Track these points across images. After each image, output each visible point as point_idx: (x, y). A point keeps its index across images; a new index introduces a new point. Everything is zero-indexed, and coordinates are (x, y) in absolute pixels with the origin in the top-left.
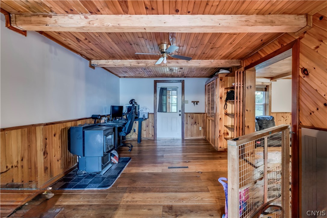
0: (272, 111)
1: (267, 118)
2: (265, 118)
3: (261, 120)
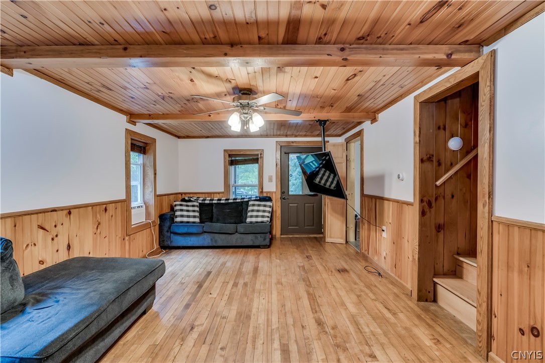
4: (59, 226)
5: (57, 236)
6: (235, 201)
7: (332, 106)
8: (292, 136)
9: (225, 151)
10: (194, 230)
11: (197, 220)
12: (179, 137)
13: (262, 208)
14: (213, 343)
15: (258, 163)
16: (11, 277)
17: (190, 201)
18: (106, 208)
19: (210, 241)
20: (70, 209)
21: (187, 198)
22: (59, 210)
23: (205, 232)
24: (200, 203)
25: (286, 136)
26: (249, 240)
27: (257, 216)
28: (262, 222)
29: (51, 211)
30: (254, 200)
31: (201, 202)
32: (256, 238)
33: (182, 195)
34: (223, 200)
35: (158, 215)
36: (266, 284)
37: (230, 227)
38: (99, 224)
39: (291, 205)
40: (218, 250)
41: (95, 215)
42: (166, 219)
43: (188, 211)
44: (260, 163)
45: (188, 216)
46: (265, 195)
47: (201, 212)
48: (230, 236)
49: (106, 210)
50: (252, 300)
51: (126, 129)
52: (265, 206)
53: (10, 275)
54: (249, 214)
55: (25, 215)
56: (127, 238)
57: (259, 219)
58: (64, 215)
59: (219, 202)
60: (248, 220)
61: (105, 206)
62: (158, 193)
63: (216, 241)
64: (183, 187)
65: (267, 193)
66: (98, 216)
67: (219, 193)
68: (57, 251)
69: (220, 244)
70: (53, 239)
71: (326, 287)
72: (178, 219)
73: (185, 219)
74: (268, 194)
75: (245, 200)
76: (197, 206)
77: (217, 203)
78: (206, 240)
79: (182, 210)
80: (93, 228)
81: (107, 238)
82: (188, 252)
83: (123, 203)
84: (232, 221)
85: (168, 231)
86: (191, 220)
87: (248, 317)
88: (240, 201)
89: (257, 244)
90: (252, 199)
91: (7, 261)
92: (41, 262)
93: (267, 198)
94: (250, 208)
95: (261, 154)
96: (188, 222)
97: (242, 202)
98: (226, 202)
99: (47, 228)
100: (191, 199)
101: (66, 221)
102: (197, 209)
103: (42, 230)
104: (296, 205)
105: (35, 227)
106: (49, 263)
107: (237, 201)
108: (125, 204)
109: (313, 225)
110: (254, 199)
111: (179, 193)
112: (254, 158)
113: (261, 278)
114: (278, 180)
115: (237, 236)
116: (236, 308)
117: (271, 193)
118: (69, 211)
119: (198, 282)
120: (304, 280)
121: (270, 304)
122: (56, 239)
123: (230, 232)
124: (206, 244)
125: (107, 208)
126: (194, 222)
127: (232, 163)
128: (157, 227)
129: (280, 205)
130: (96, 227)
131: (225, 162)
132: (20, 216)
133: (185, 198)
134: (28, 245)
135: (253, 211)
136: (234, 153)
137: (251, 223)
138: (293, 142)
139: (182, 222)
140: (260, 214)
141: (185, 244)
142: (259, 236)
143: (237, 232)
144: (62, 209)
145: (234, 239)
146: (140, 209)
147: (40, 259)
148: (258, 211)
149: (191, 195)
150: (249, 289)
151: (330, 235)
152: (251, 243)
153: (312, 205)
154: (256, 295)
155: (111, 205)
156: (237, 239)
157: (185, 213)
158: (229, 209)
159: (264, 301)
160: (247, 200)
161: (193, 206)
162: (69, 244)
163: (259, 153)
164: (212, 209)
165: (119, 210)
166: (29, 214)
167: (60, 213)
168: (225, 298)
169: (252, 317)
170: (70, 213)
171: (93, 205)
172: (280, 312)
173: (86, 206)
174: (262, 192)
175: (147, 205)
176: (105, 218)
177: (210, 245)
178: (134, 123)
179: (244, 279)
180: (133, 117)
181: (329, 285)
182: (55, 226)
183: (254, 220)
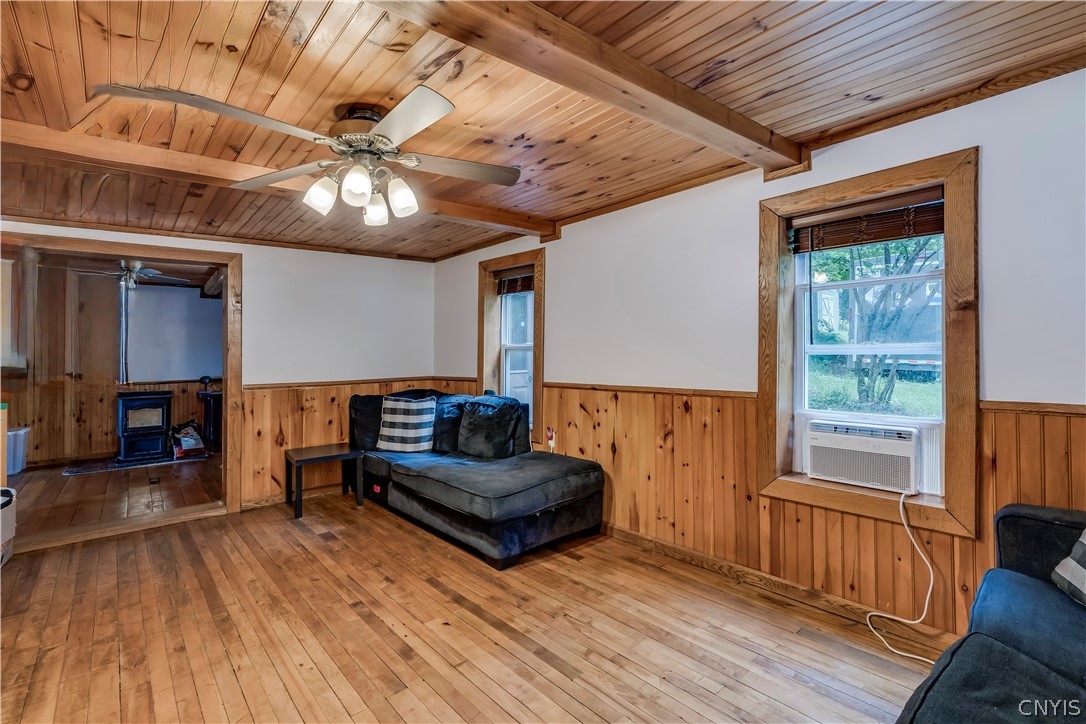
4: (602, 412)
5: (599, 424)
18: (686, 401)
20: (616, 391)
22: (601, 389)
29: (592, 389)
38: (670, 432)
41: (659, 410)
49: (687, 407)
55: (569, 388)
58: (609, 399)
61: (685, 398)
66: (668, 415)
68: (599, 446)
70: (594, 427)
80: (657, 437)
81: (690, 469)
99: (588, 409)
101: (611, 406)
103: (583, 411)
105: (577, 405)
118: (615, 393)
122: (597, 428)
125: (689, 402)
130: (662, 435)
132: (564, 387)
134: (570, 423)
144: (606, 389)
147: (581, 447)
155: (701, 398)
162: (614, 443)
165: (728, 417)
167: (603, 393)
170: (616, 396)
171: (656, 393)
173: (643, 391)
182: (598, 411)
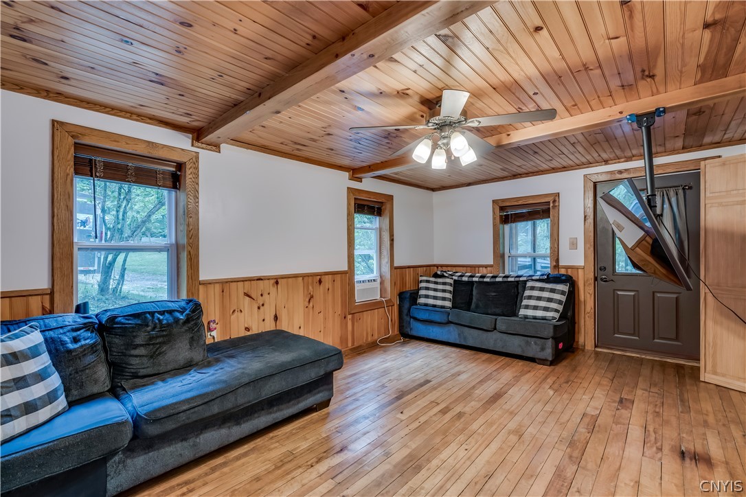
0: (202, 277)
1: (162, 313)
2: (152, 314)
3: (125, 331)
4: (266, 296)
5: (263, 305)
6: (505, 280)
7: (652, 77)
8: (617, 159)
9: (494, 201)
10: (437, 317)
11: (448, 304)
12: (433, 190)
13: (546, 294)
14: (343, 483)
15: (549, 217)
16: (192, 337)
17: (442, 276)
18: (320, 279)
19: (457, 336)
20: (277, 279)
21: (439, 273)
22: (265, 279)
23: (451, 323)
24: (455, 281)
25: (606, 162)
26: (515, 344)
27: (536, 308)
28: (544, 318)
29: (257, 280)
30: (537, 280)
31: (456, 278)
32: (528, 343)
33: (437, 267)
34: (488, 277)
35: (396, 292)
36: (492, 426)
37: (486, 320)
38: (312, 297)
39: (619, 293)
40: (467, 352)
41: (306, 287)
42: (405, 298)
43: (435, 290)
44: (554, 216)
45: (435, 298)
46: (563, 271)
47: (455, 293)
48: (485, 335)
49: (320, 282)
50: (446, 444)
51: (348, 188)
52: (553, 291)
53: (191, 335)
54: (525, 302)
55: (232, 282)
56: (349, 317)
57: (539, 313)
58: (271, 285)
59: (481, 280)
60: (522, 312)
61: (319, 277)
62: (396, 264)
63: (465, 338)
64: (438, 256)
65: (567, 268)
66: (310, 288)
67: (486, 267)
68: (264, 320)
69: (470, 343)
70: (259, 308)
71: (616, 475)
72: (422, 301)
73: (431, 301)
74: (569, 270)
75: (521, 279)
76: (451, 285)
77: (479, 282)
78: (451, 333)
79: (427, 289)
80: (304, 301)
81: (321, 314)
82: (427, 346)
83: (344, 275)
84: (498, 311)
85: (407, 315)
86: (439, 303)
87: (418, 469)
88: (512, 279)
89: (530, 354)
90: (534, 278)
91: (192, 323)
92: (247, 329)
93: (564, 278)
94: (527, 293)
95: (554, 201)
96: (434, 306)
97: (517, 282)
98: (493, 280)
99: (253, 296)
100: (445, 274)
101: (273, 290)
102: (451, 288)
103: (248, 298)
104: (633, 293)
105: (241, 294)
106: (255, 331)
107: (509, 279)
108: (346, 277)
109: (677, 339)
110: (538, 278)
111: (434, 266)
112: (542, 209)
113: (494, 413)
114: (588, 245)
115: (495, 335)
116: (414, 446)
117: (576, 268)
118: (276, 281)
119: (402, 391)
120: (572, 444)
121: (468, 463)
122: (262, 308)
123: (485, 328)
124: (451, 341)
125: (323, 280)
126: (443, 307)
127: (506, 220)
128: (396, 308)
129: (592, 291)
130: (308, 300)
131: (494, 219)
132: (227, 282)
133: (437, 272)
134: (234, 311)
135: (530, 297)
136: (508, 204)
137: (526, 317)
138: (620, 172)
139: (426, 305)
140: (542, 304)
141: (426, 336)
142: (532, 341)
143: (495, 329)
144: (268, 278)
145: (491, 340)
146: (373, 283)
147: (246, 326)
148: (539, 299)
149: (444, 269)
150: (459, 424)
151: (714, 366)
152: (518, 352)
153: (675, 296)
154: (462, 438)
155: (327, 276)
156: (495, 340)
157: (431, 293)
158: (494, 292)
159: (462, 453)
160: (525, 279)
161: (444, 284)
162: (276, 314)
163: (550, 199)
164: (472, 290)
165: (338, 283)
166: (235, 281)
167: (266, 282)
168: (416, 424)
169: (423, 472)
170: (277, 283)
171: (304, 276)
172: (473, 483)
173: (296, 276)
174: (557, 266)
175: (384, 279)
176: (319, 292)
177: (458, 342)
178: (360, 180)
179: (465, 406)
180: (356, 172)
181: (625, 477)
182: (262, 295)
183: (530, 313)
